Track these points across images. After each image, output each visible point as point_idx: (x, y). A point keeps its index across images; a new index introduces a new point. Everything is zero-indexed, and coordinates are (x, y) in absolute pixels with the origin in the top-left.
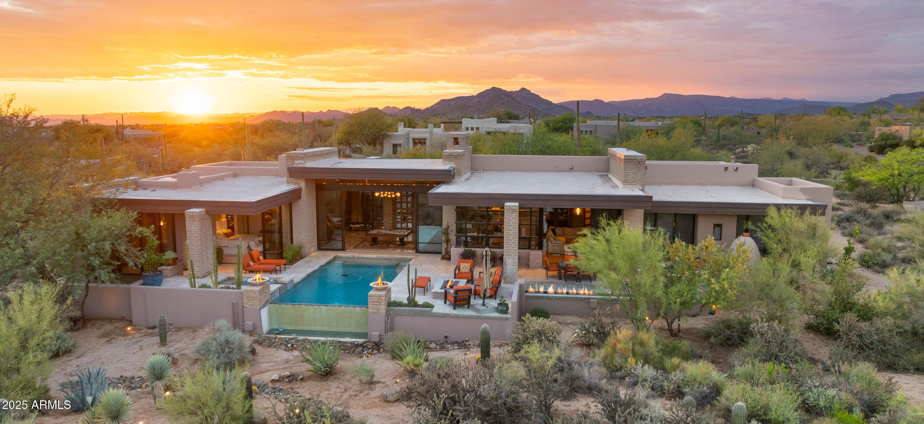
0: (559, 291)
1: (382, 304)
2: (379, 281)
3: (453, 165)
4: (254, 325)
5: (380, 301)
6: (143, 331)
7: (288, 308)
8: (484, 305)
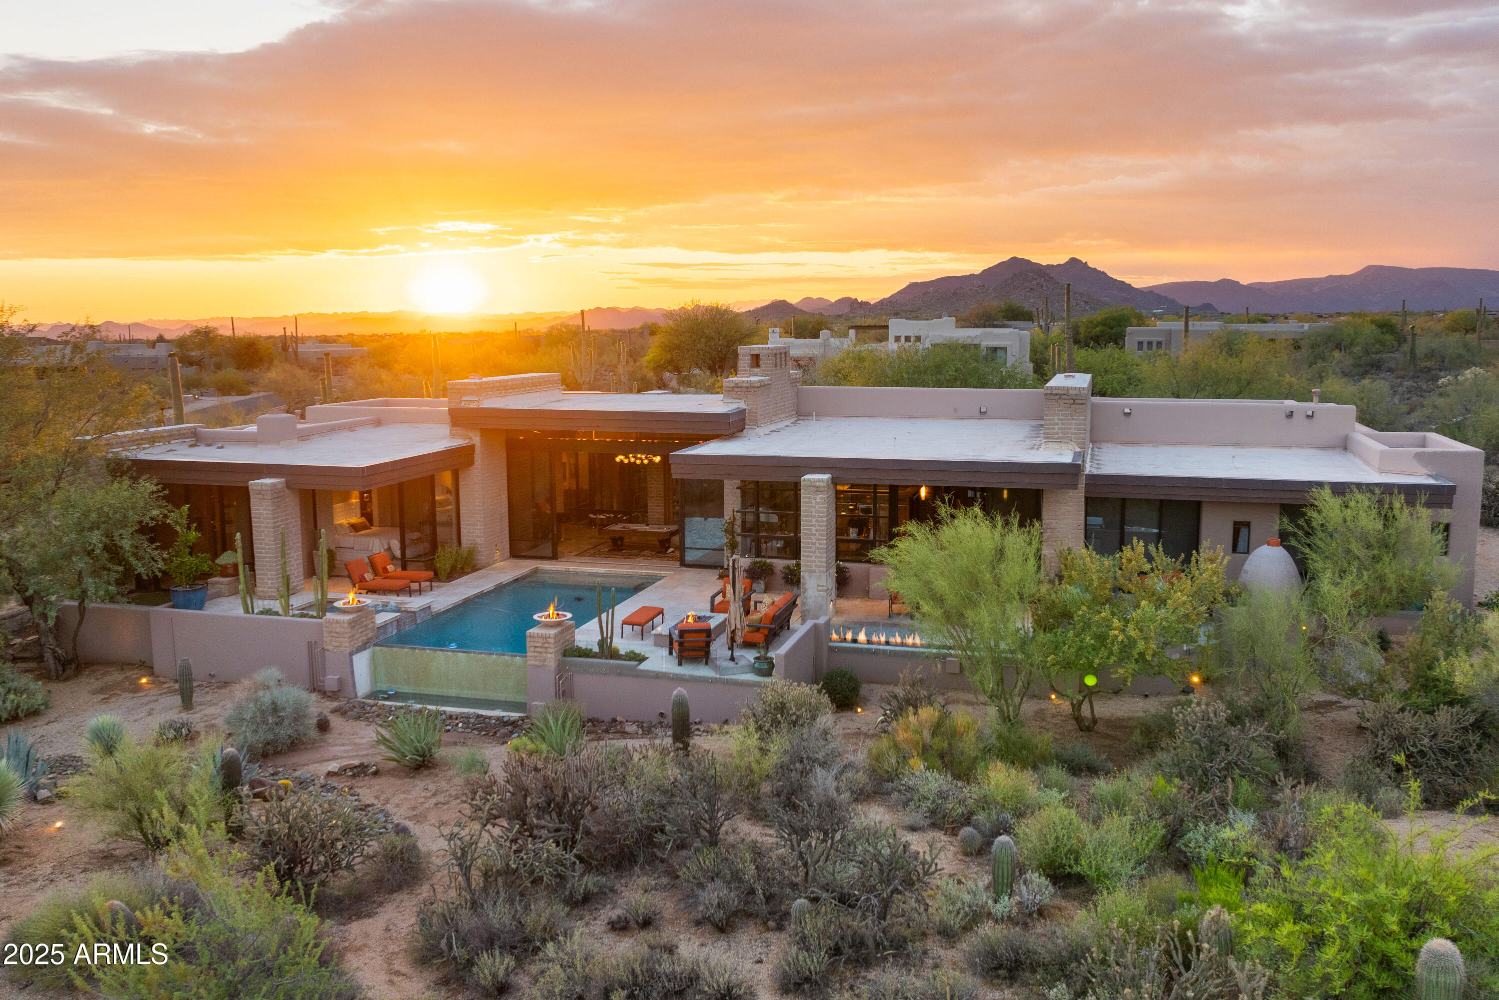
0: (875, 639)
1: (550, 650)
2: (551, 610)
3: (742, 405)
4: (340, 681)
5: (546, 645)
6: (167, 685)
7: (405, 655)
8: (732, 659)
